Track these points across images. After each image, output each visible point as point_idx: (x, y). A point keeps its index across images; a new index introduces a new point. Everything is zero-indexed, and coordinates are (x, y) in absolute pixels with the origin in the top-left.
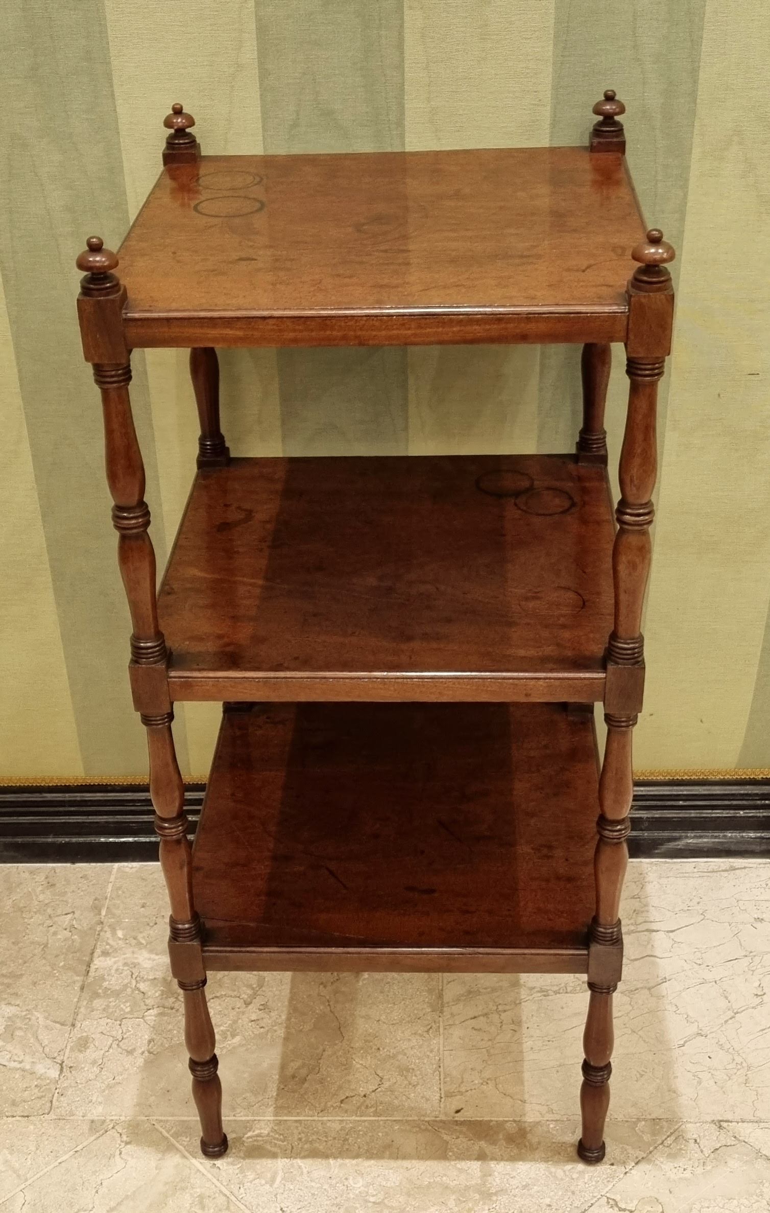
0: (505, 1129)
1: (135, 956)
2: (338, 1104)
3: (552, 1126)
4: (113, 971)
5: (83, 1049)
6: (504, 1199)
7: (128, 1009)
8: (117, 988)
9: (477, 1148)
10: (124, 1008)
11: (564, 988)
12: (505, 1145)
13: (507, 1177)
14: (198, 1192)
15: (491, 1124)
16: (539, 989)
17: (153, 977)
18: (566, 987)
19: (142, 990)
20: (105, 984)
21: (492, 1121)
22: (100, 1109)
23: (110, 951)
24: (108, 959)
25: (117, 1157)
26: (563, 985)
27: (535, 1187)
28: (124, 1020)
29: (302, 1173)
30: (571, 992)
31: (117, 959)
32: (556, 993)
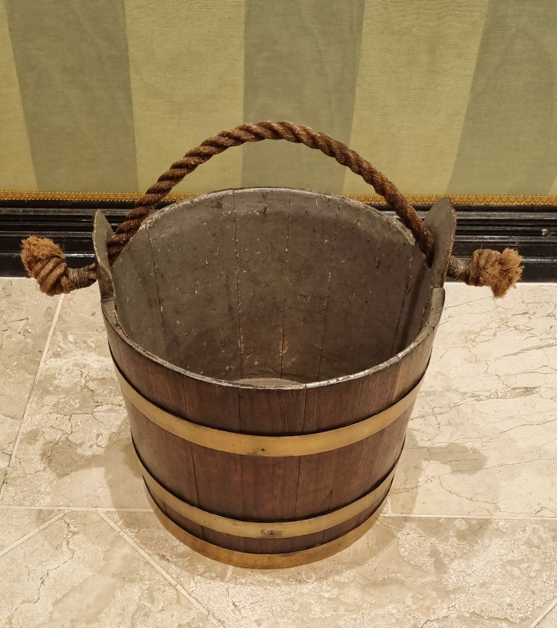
0: (455, 526)
1: (85, 357)
3: (501, 524)
4: (63, 371)
5: (32, 441)
6: (462, 597)
7: (77, 406)
8: (68, 386)
9: (429, 544)
10: (74, 404)
11: (495, 394)
12: (456, 541)
13: (462, 574)
14: (147, 585)
15: (441, 521)
16: (470, 394)
17: (102, 377)
18: (496, 393)
19: (92, 388)
20: (56, 382)
21: (440, 518)
22: (48, 499)
23: (61, 353)
24: (59, 359)
25: (64, 548)
26: (494, 391)
27: (493, 586)
28: (73, 415)
30: (502, 398)
31: (67, 360)
32: (488, 398)
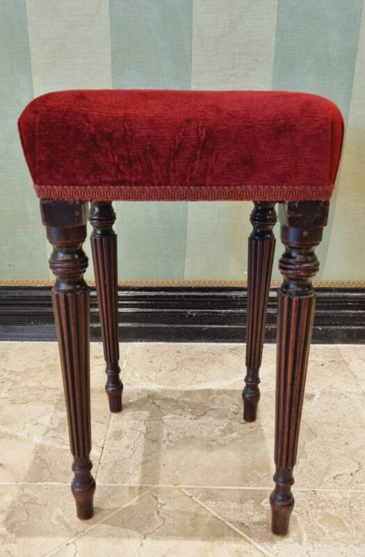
1: (150, 386)
2: (333, 480)
5: (118, 438)
7: (149, 415)
25: (156, 516)
28: (147, 421)
29: (324, 534)
